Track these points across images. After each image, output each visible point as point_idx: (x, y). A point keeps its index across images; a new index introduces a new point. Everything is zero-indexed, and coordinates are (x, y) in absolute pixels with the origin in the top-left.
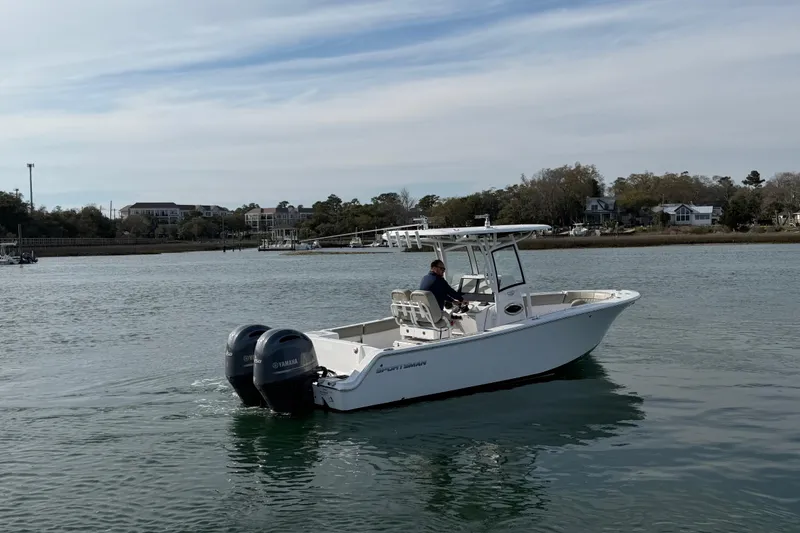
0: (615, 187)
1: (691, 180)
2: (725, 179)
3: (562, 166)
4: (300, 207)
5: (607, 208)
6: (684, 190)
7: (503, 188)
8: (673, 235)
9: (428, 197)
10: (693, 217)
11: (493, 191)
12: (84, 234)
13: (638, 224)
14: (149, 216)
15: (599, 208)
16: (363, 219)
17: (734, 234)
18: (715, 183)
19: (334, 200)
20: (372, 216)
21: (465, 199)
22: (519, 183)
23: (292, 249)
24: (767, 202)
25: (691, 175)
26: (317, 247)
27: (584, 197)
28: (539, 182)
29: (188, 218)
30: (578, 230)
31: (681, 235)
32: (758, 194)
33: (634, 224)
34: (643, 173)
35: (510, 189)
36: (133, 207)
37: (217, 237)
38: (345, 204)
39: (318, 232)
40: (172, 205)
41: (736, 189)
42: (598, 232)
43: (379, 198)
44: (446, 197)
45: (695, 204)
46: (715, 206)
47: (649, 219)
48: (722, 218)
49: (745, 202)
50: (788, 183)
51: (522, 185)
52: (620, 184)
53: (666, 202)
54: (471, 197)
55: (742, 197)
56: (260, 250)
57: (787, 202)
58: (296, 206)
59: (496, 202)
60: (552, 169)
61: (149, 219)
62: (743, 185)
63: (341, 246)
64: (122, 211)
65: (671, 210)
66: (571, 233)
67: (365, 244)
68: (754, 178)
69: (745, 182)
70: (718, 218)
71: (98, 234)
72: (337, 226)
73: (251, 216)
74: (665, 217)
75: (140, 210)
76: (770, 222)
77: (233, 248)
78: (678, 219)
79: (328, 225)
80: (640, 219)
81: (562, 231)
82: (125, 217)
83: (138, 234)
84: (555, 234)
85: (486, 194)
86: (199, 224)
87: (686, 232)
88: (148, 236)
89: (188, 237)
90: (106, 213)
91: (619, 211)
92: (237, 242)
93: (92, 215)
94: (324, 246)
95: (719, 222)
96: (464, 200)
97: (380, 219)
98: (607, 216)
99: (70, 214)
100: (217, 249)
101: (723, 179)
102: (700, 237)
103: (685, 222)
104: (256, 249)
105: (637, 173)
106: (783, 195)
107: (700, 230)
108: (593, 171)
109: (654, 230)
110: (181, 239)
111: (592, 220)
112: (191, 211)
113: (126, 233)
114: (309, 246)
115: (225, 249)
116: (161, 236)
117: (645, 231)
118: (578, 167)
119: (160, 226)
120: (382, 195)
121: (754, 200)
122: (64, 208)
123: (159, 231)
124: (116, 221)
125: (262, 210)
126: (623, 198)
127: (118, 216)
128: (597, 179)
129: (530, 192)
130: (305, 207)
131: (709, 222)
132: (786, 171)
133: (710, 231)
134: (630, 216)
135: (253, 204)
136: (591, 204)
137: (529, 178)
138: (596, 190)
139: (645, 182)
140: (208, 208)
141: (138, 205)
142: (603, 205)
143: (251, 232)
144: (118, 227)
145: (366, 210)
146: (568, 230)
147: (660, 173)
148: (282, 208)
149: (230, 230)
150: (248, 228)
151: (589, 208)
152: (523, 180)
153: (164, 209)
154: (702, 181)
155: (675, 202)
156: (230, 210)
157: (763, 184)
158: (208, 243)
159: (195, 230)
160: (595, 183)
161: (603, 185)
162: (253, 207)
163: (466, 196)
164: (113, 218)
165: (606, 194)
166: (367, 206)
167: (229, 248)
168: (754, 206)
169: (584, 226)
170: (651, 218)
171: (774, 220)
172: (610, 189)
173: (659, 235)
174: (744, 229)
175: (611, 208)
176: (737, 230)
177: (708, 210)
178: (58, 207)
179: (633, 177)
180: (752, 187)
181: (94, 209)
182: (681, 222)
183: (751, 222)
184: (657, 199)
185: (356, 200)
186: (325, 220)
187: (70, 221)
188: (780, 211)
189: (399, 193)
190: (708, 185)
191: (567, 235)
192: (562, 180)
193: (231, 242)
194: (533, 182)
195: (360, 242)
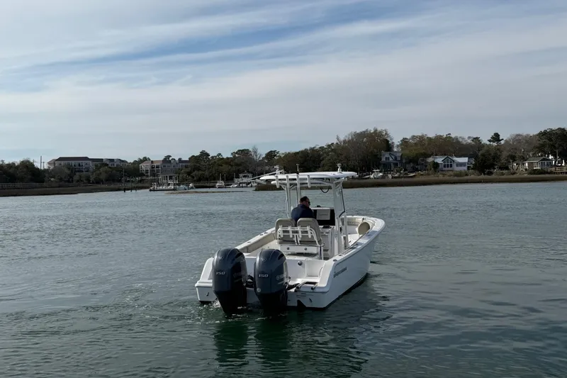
0: (401, 145)
1: (453, 139)
2: (477, 139)
3: (364, 130)
4: (180, 160)
5: (396, 159)
6: (448, 146)
7: (324, 145)
8: (441, 177)
9: (271, 151)
10: (454, 165)
11: (318, 147)
12: (22, 180)
13: (417, 170)
14: (69, 167)
15: (391, 159)
16: (225, 168)
17: (482, 176)
18: (469, 141)
19: (204, 154)
20: (232, 166)
21: (298, 153)
22: (335, 141)
23: (174, 190)
24: (505, 154)
25: (453, 136)
26: (192, 188)
27: (380, 151)
28: (349, 141)
29: (97, 168)
30: (376, 175)
31: (447, 178)
32: (498, 149)
33: (415, 170)
34: (420, 135)
35: (329, 146)
36: (57, 160)
37: (120, 181)
38: (212, 157)
39: (193, 178)
40: (86, 159)
41: (484, 145)
42: (390, 176)
43: (237, 153)
44: (283, 152)
45: (457, 156)
46: (470, 157)
47: (425, 166)
48: (475, 165)
49: (490, 154)
50: (519, 141)
51: (337, 144)
52: (405, 142)
53: (436, 155)
54: (302, 152)
55: (488, 151)
56: (151, 190)
57: (518, 154)
58: (177, 159)
59: (319, 156)
60: (358, 132)
61: (69, 169)
62: (488, 143)
63: (209, 187)
64: (49, 163)
65: (439, 160)
66: (372, 176)
67: (227, 185)
68: (496, 137)
69: (490, 141)
70: (472, 166)
71: (32, 180)
72: (207, 173)
73: (144, 166)
74: (436, 165)
75: (62, 163)
76: (507, 168)
77: (131, 189)
78: (445, 166)
79: (200, 172)
80: (419, 167)
81: (365, 175)
82: (52, 167)
83: (61, 179)
84: (360, 178)
85: (312, 149)
86: (106, 172)
87: (451, 176)
88: (68, 181)
89: (98, 182)
90: (37, 165)
91: (404, 161)
92: (133, 185)
93: (27, 166)
94: (197, 187)
95: (472, 169)
96: (296, 154)
97: (238, 168)
98: (396, 165)
99: (11, 166)
100: (119, 190)
101: (475, 138)
102: (459, 179)
103: (449, 168)
104: (148, 190)
105: (416, 135)
106: (516, 149)
107: (460, 174)
108: (386, 134)
109: (428, 174)
110: (93, 183)
111: (386, 168)
112: (100, 163)
113: (52, 179)
114: (186, 187)
115: (125, 190)
116: (78, 181)
117: (422, 175)
118: (376, 130)
119: (77, 174)
120: (239, 151)
121: (496, 153)
122: (6, 162)
123: (76, 177)
124: (45, 171)
125: (152, 162)
126: (407, 152)
127: (46, 167)
128: (389, 139)
129: (343, 148)
130: (183, 159)
131: (465, 168)
132: (518, 133)
133: (467, 175)
134: (412, 165)
135: (145, 158)
136: (385, 156)
137: (342, 138)
138: (388, 146)
139: (422, 141)
140: (112, 160)
141: (61, 159)
142: (393, 157)
143: (143, 178)
144: (47, 175)
145: (228, 162)
146: (370, 175)
147: (431, 135)
148: (167, 160)
149: (129, 176)
150: (142, 175)
151: (384, 159)
152: (338, 139)
153: (80, 162)
154: (460, 140)
155: (442, 155)
156: (129, 162)
157: (502, 142)
158: (112, 186)
159: (103, 177)
160: (388, 141)
161: (393, 143)
162: (145, 159)
163: (298, 151)
164: (42, 168)
165: (395, 150)
166: (228, 158)
167: (128, 190)
168: (496, 157)
169: (380, 172)
170: (426, 166)
171: (510, 167)
172: (398, 146)
173: (432, 178)
174: (490, 173)
175: (399, 159)
176: (484, 174)
177: (465, 160)
178: (3, 161)
179: (413, 137)
180: (495, 144)
181: (28, 161)
182: (446, 169)
183: (495, 169)
184: (429, 153)
185: (220, 154)
186: (199, 169)
187: (11, 171)
188: (514, 161)
189: (251, 149)
190: (464, 143)
191: (368, 178)
192: (365, 140)
193: (129, 185)
194: (345, 141)
195: (223, 184)
